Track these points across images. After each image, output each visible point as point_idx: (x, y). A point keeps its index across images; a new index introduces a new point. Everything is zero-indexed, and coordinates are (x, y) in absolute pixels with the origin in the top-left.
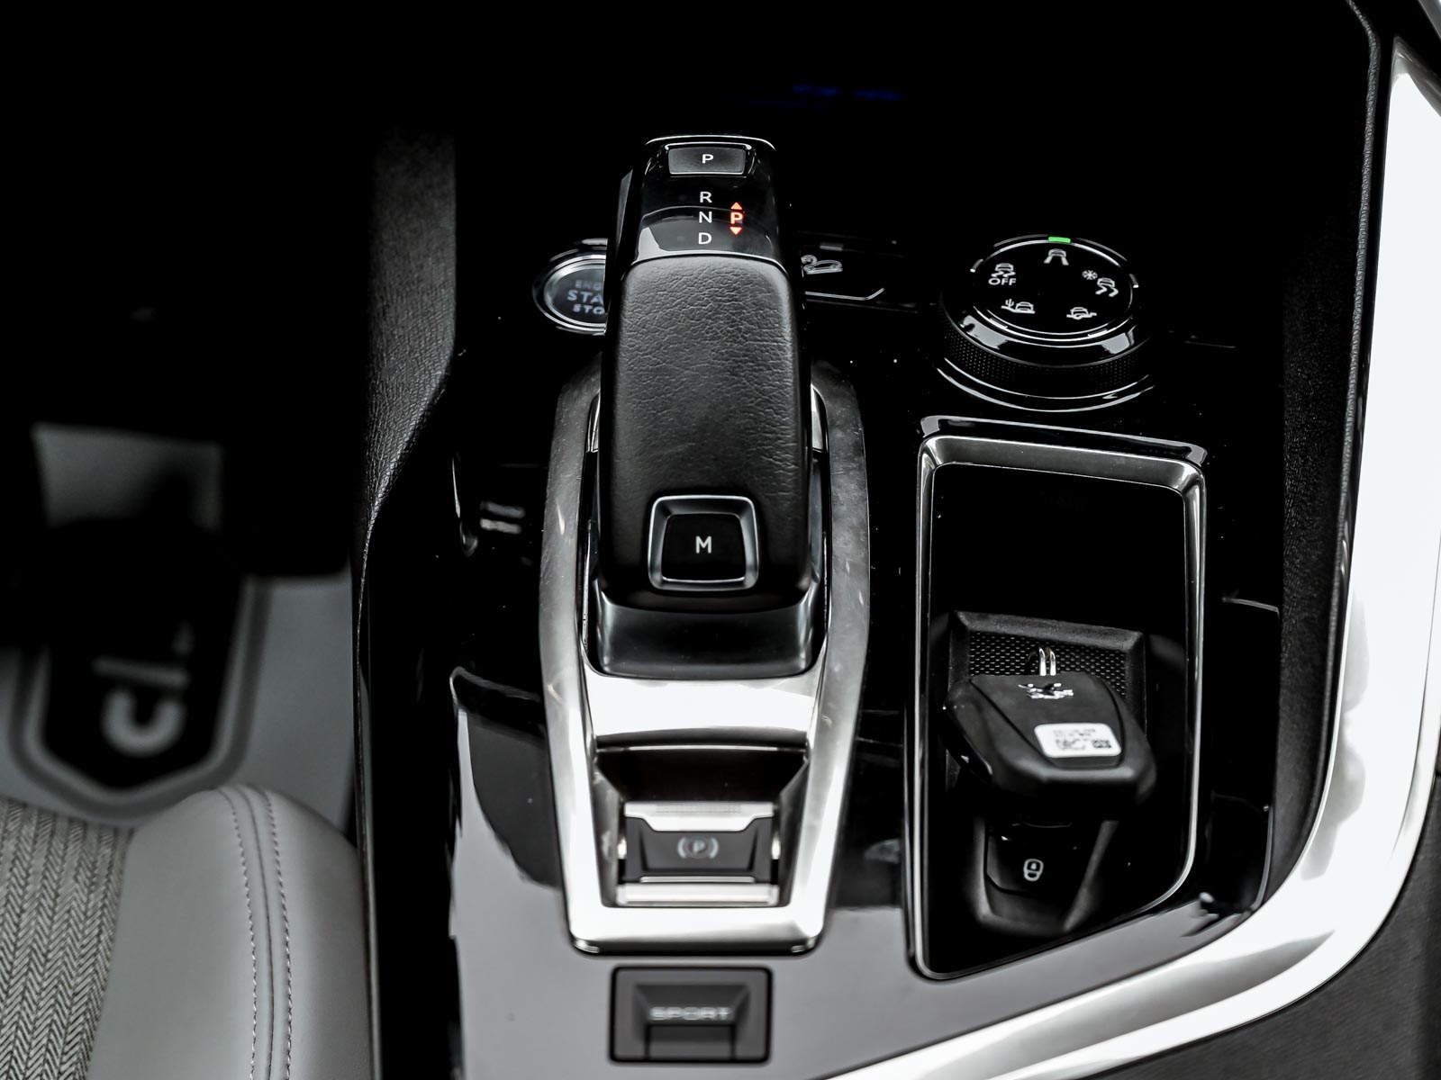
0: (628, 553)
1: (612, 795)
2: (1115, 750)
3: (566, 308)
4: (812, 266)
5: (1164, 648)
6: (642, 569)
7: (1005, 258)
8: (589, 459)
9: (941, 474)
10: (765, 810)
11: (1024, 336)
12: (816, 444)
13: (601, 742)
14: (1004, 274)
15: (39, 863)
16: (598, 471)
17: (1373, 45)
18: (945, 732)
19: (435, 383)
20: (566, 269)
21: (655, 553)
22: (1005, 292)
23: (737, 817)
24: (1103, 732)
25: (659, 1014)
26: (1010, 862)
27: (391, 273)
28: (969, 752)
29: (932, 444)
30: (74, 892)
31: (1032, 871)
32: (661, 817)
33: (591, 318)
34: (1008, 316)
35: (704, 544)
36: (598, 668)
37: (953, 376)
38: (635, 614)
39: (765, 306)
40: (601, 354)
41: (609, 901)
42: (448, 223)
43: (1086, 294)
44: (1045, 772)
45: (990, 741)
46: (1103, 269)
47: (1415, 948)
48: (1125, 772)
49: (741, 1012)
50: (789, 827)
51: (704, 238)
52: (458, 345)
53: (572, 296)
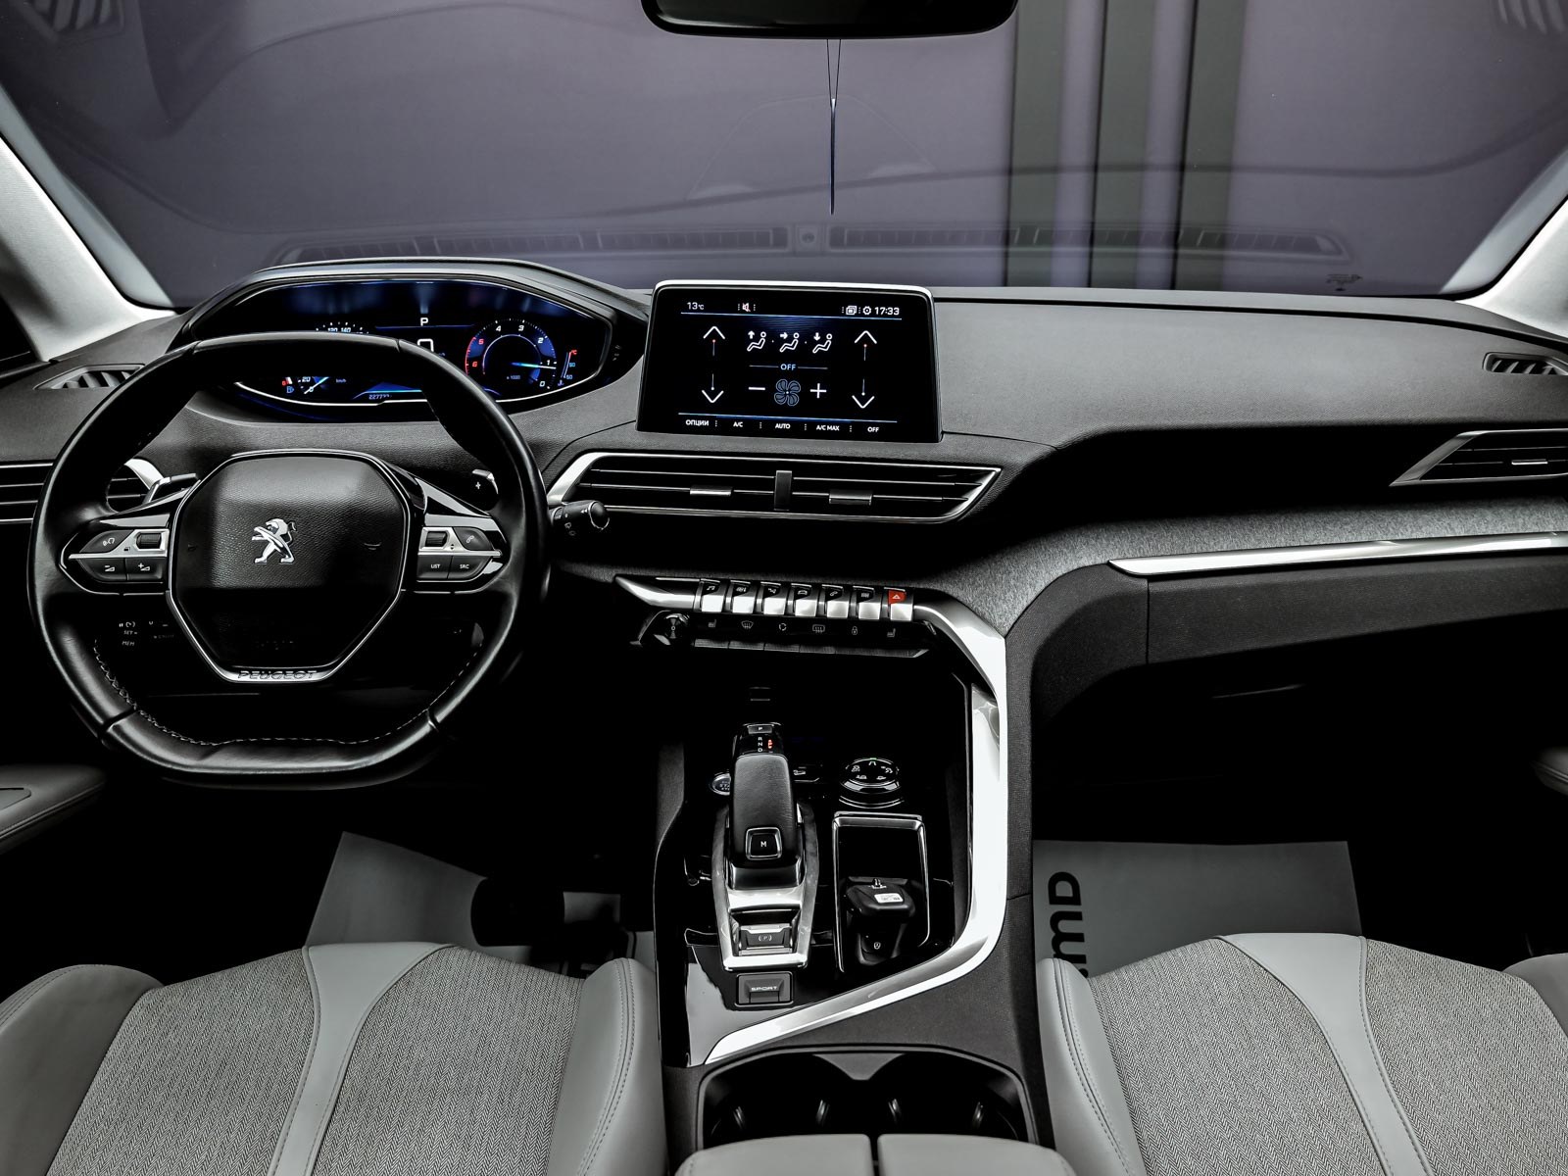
0: (739, 848)
1: (736, 925)
2: (901, 900)
3: (720, 789)
4: (796, 773)
5: (915, 883)
6: (744, 853)
7: (857, 764)
8: (726, 830)
9: (839, 829)
10: (787, 926)
11: (866, 785)
12: (799, 821)
13: (733, 911)
14: (856, 768)
15: (554, 988)
16: (729, 835)
17: (965, 689)
18: (846, 904)
19: (678, 810)
20: (720, 778)
21: (748, 848)
22: (857, 773)
23: (776, 928)
24: (897, 895)
25: (753, 989)
26: (869, 944)
27: (663, 781)
28: (853, 906)
29: (837, 820)
30: (566, 997)
31: (877, 946)
32: (754, 930)
33: (727, 791)
34: (858, 780)
35: (764, 844)
36: (731, 888)
37: (844, 801)
38: (743, 871)
39: (780, 769)
40: (729, 800)
41: (736, 954)
42: (682, 765)
43: (883, 773)
44: (878, 908)
45: (860, 901)
46: (887, 765)
47: (1005, 954)
48: (905, 906)
49: (781, 986)
50: (793, 933)
51: (760, 750)
52: (685, 798)
53: (721, 785)
